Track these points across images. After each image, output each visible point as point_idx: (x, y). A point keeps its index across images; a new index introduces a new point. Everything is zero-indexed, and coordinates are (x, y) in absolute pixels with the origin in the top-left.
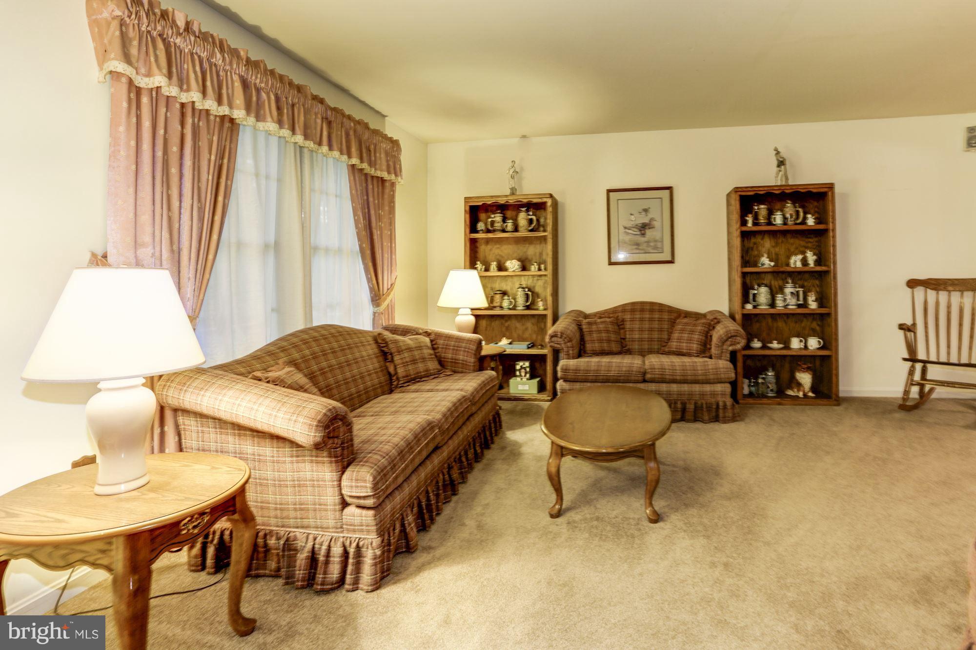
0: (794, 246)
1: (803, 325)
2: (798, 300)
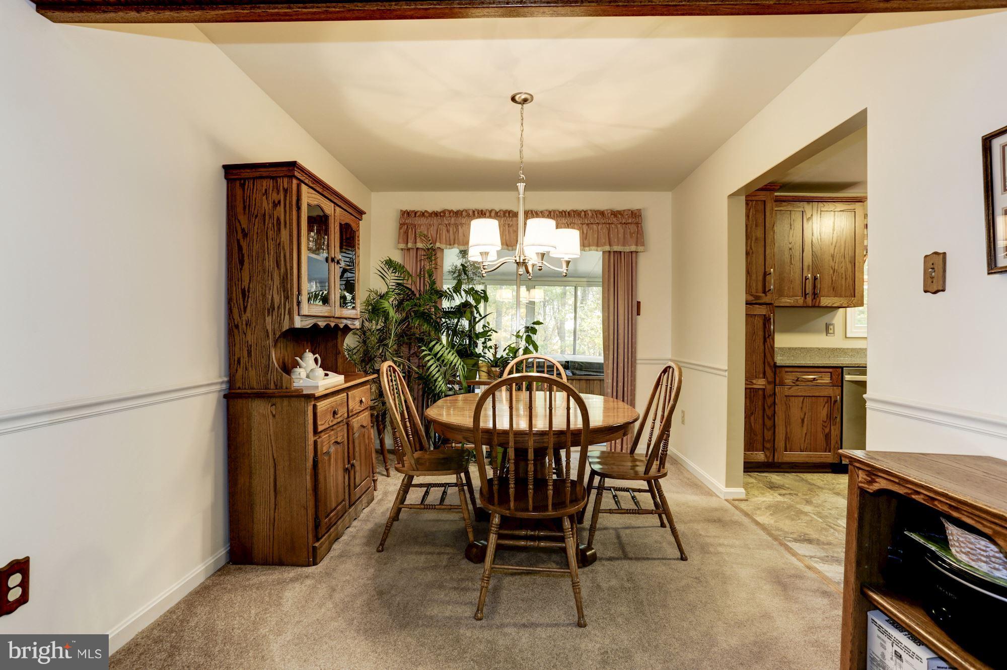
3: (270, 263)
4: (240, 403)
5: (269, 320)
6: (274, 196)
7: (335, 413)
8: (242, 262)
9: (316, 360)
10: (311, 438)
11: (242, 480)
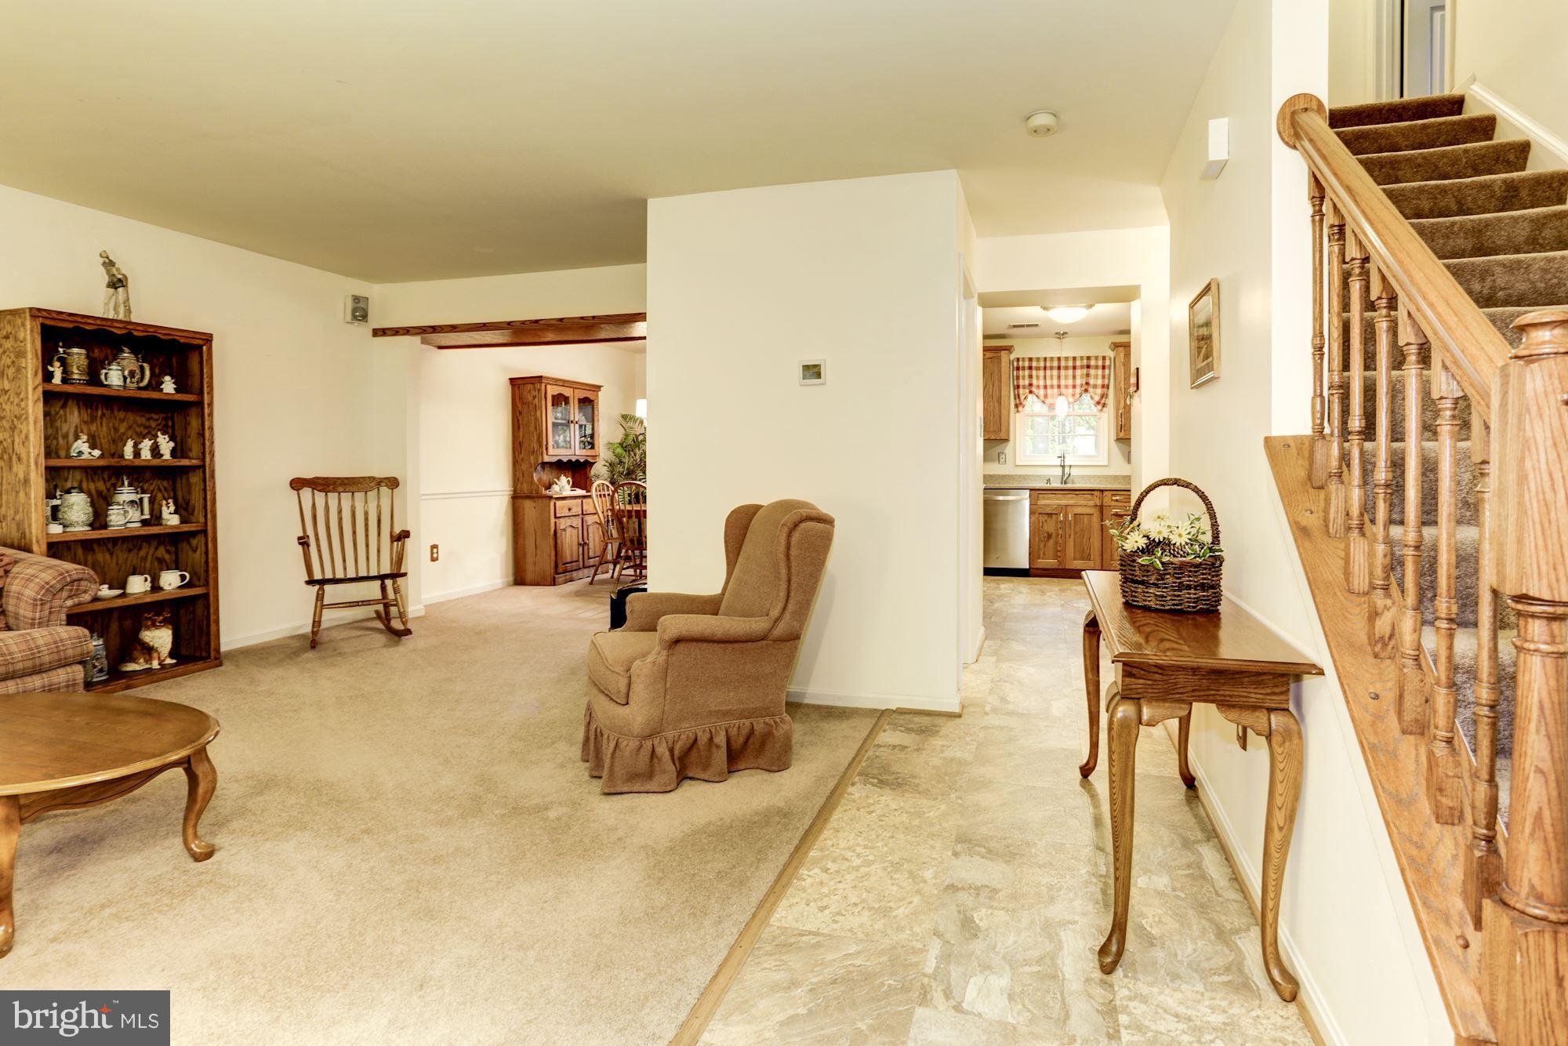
0: (125, 423)
1: (142, 553)
2: (142, 513)
3: (532, 428)
4: (520, 501)
5: (532, 458)
6: (534, 393)
7: (570, 509)
8: (519, 428)
9: (569, 482)
10: (553, 520)
11: (521, 541)
